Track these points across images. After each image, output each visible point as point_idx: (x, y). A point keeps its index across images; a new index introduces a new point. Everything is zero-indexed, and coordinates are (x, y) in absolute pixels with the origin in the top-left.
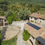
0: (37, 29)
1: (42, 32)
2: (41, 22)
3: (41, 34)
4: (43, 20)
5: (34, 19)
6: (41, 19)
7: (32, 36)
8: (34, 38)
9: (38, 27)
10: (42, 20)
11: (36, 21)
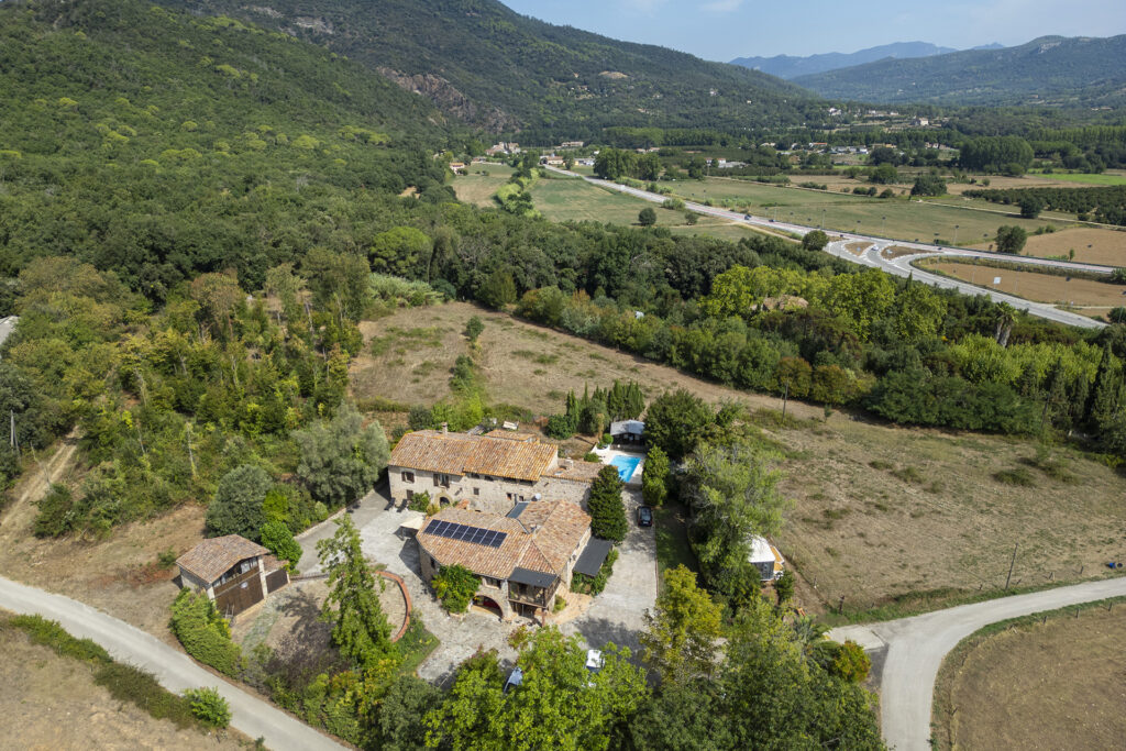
0: (493, 545)
1: (518, 547)
2: (476, 491)
3: (515, 556)
4: (489, 478)
5: (430, 480)
6: (476, 476)
7: (487, 578)
8: (498, 583)
9: (492, 533)
10: (481, 483)
11: (450, 493)
